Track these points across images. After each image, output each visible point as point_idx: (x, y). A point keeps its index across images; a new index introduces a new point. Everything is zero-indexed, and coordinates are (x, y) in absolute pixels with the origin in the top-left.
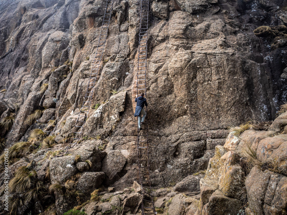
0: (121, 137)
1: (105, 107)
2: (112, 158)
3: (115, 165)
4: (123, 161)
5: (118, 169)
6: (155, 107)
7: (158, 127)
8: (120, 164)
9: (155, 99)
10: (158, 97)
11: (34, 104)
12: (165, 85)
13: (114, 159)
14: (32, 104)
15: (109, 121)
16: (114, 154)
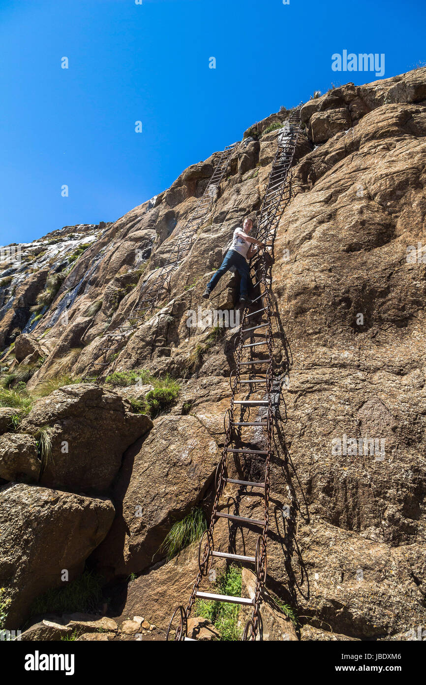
0: (216, 379)
1: (183, 300)
2: (164, 442)
3: (167, 475)
4: (203, 460)
5: (180, 493)
6: (334, 276)
7: (354, 340)
8: (189, 473)
9: (334, 257)
10: (343, 251)
11: (72, 339)
12: (364, 221)
13: (172, 447)
14: (70, 337)
15: (190, 336)
16: (176, 429)
